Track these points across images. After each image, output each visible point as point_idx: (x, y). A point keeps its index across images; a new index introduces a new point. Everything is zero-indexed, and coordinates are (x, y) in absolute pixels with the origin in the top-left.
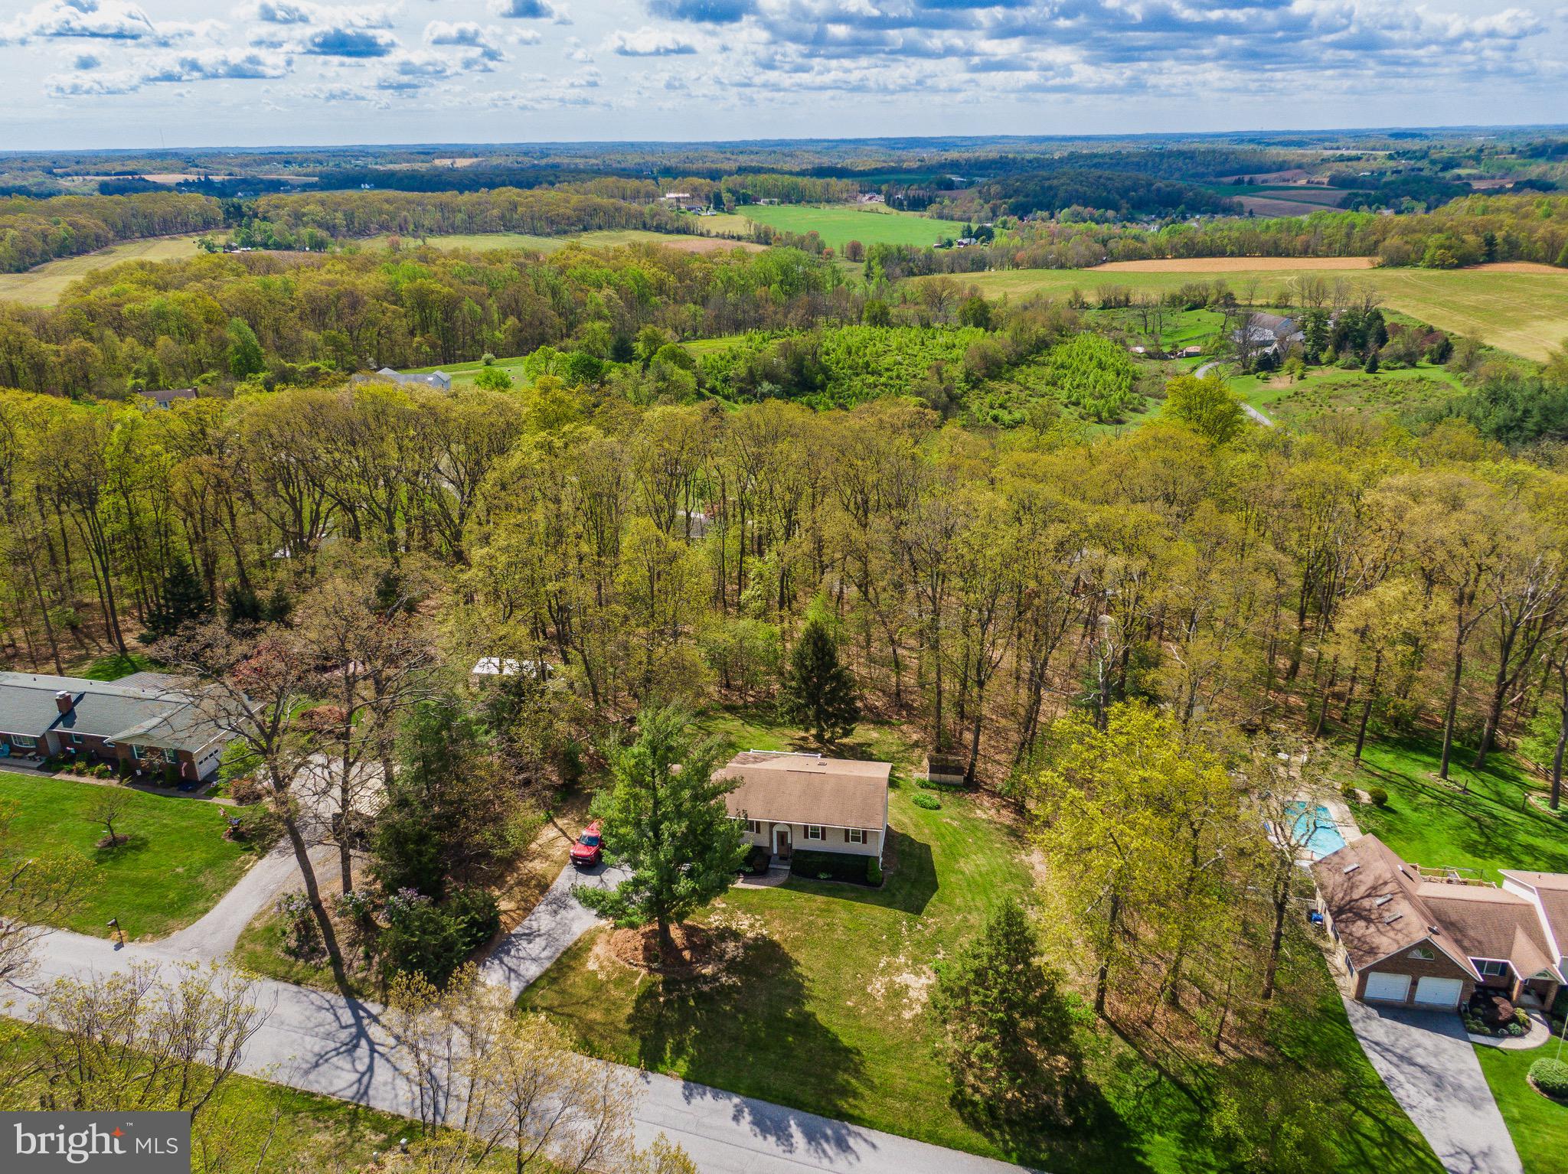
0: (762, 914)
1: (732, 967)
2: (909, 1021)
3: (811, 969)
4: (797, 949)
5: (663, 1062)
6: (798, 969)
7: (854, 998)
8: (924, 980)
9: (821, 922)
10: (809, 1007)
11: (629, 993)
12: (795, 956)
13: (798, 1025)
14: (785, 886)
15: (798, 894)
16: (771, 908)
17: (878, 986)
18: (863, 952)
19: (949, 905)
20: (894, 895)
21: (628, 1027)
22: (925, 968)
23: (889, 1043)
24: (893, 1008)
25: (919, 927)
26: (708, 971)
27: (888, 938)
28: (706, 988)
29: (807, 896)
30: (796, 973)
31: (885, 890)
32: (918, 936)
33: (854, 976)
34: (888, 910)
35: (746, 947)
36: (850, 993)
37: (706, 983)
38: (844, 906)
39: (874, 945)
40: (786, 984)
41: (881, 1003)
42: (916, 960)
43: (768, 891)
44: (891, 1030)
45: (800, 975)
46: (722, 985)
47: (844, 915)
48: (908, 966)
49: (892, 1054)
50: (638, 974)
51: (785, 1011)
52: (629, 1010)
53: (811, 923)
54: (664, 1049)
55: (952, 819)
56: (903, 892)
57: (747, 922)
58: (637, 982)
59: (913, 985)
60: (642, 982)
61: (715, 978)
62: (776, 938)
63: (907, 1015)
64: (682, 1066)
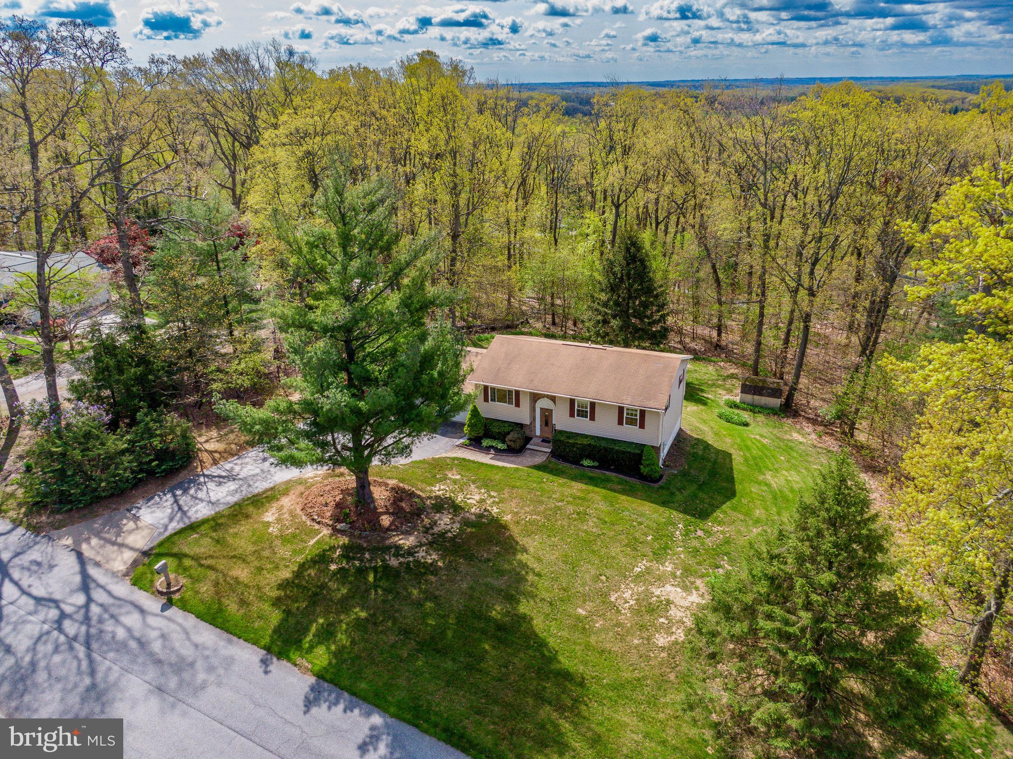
0: (500, 491)
1: (438, 541)
2: (663, 649)
3: (539, 560)
4: (529, 534)
5: (299, 648)
6: (523, 557)
7: (589, 605)
8: (694, 598)
9: (571, 509)
10: (524, 608)
11: (295, 552)
12: (523, 541)
13: (500, 627)
14: (538, 467)
15: (552, 477)
16: (513, 487)
17: (627, 595)
18: (615, 550)
19: (746, 514)
20: (673, 494)
21: (275, 593)
22: (699, 582)
23: (627, 675)
24: (642, 627)
25: (700, 533)
26: (408, 542)
27: (655, 539)
28: (394, 562)
29: (562, 481)
30: (520, 562)
31: (662, 488)
32: (695, 543)
33: (597, 578)
34: (662, 509)
35: (466, 523)
36: (585, 598)
37: (397, 555)
38: (605, 498)
39: (634, 544)
40: (501, 573)
41: (626, 617)
42: (687, 571)
43: (516, 470)
44: (634, 658)
45: (525, 566)
46: (417, 562)
47: (603, 507)
48: (674, 576)
49: (627, 692)
50: (318, 532)
51: (490, 608)
52: (286, 574)
53: (559, 509)
54: (306, 630)
55: (762, 436)
56: (686, 493)
57: (477, 497)
58: (312, 542)
59: (679, 601)
60: (318, 542)
61: (410, 552)
62: (507, 518)
63: (661, 640)
64: (321, 656)
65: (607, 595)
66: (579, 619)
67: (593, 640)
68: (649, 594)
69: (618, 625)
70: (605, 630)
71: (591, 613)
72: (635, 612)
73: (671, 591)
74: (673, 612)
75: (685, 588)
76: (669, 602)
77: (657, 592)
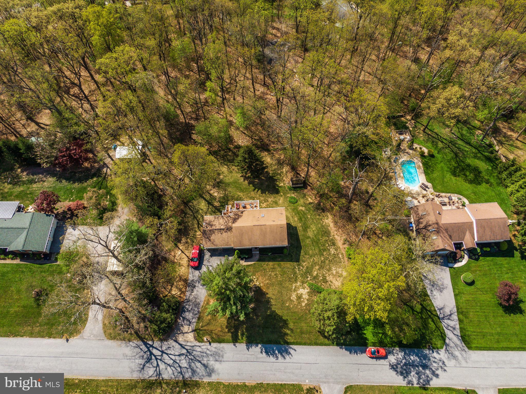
2: (304, 306)
5: (239, 339)
7: (288, 302)
8: (306, 290)
9: (273, 274)
13: (272, 316)
14: (259, 261)
16: (257, 272)
17: (294, 296)
18: (287, 284)
20: (292, 256)
22: (305, 285)
23: (300, 315)
24: (299, 303)
25: (301, 267)
27: (293, 275)
31: (289, 254)
32: (301, 272)
33: (287, 294)
34: (291, 263)
38: (278, 265)
39: (290, 279)
41: (296, 302)
42: (303, 283)
43: (255, 264)
44: (300, 311)
47: (279, 269)
48: (301, 286)
49: (301, 319)
53: (270, 275)
54: (238, 335)
55: (302, 206)
56: (294, 254)
62: (261, 285)
63: (303, 304)
64: (244, 339)
65: (290, 298)
66: (288, 306)
67: (292, 311)
68: (298, 294)
69: (295, 305)
70: (293, 307)
71: (289, 304)
72: (297, 300)
73: (301, 291)
74: (304, 296)
75: (304, 288)
76: (302, 294)
77: (299, 292)
